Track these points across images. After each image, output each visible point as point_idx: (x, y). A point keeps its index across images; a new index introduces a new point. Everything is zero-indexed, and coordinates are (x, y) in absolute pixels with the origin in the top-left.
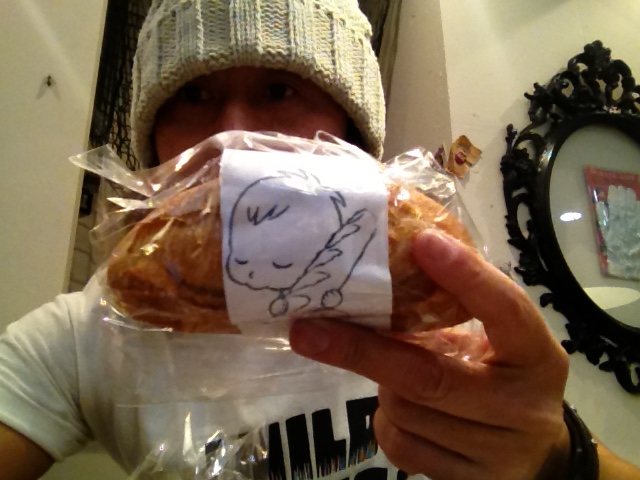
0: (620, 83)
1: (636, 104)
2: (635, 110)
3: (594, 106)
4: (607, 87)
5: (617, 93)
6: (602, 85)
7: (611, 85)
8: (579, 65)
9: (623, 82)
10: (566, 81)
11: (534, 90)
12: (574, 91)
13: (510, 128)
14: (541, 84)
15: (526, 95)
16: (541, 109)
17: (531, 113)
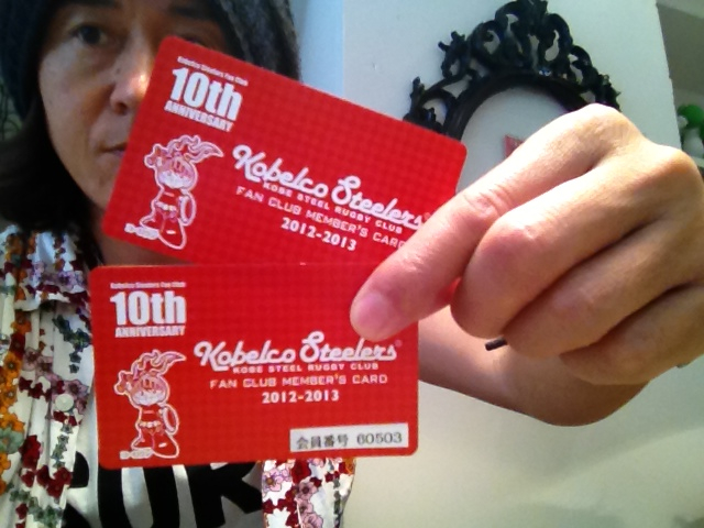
0: (556, 42)
1: (573, 68)
2: (571, 74)
3: (521, 65)
4: (539, 45)
5: (551, 54)
6: (534, 41)
7: (546, 43)
8: (508, 15)
9: (559, 40)
10: (492, 32)
11: (451, 39)
12: (500, 46)
13: (417, 81)
14: (460, 34)
15: (441, 45)
16: (457, 62)
17: (445, 67)
